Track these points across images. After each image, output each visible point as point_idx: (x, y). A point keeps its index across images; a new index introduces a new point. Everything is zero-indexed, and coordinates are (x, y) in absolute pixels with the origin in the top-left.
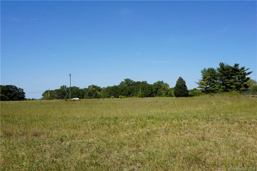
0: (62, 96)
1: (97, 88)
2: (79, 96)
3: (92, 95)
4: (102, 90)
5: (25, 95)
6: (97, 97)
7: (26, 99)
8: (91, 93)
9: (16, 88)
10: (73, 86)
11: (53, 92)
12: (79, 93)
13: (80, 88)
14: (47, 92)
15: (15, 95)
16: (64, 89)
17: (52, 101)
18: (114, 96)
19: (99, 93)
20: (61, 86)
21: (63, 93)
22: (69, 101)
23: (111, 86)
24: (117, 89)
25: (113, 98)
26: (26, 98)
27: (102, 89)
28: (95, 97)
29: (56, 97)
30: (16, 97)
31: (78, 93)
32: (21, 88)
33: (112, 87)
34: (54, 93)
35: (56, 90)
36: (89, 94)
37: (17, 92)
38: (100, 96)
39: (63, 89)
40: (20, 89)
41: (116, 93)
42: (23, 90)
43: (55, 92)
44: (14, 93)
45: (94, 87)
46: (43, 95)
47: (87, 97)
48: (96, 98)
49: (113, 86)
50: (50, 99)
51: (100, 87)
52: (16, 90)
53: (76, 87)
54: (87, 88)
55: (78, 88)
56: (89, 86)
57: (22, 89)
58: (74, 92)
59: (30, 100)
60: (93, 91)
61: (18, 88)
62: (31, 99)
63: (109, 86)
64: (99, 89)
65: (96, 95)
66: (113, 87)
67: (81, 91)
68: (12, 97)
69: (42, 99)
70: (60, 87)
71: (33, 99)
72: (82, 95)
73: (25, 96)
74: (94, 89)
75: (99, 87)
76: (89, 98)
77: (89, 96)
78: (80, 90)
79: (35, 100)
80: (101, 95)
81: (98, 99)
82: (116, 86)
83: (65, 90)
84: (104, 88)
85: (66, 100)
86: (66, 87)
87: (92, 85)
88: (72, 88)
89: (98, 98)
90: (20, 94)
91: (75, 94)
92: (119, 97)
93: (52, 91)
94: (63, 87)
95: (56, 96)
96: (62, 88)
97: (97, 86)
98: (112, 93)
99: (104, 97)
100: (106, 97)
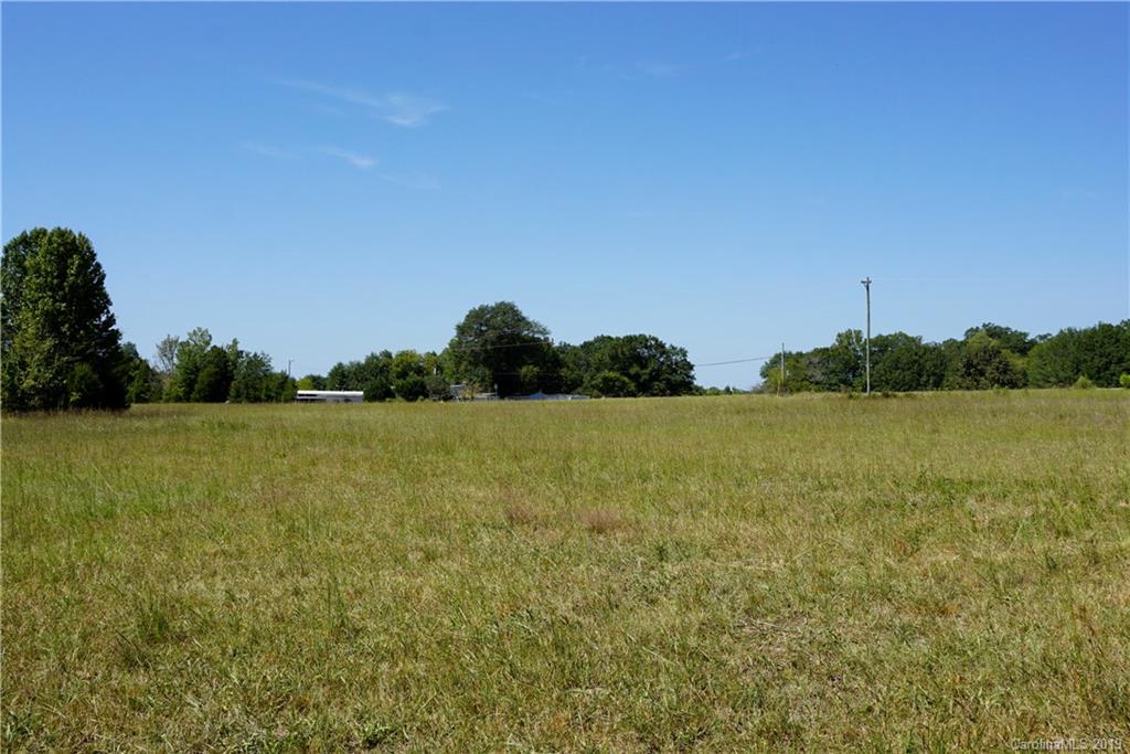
0: (842, 376)
1: (1009, 340)
2: (921, 376)
3: (982, 373)
4: (1035, 349)
5: (692, 373)
6: (1010, 380)
7: (700, 391)
8: (975, 362)
9: (660, 346)
10: (893, 333)
11: (804, 362)
12: (922, 361)
13: (923, 343)
14: (776, 360)
15: (656, 376)
16: (850, 348)
17: (796, 397)
18: (1091, 378)
19: (1018, 363)
20: (839, 335)
21: (847, 363)
22: (865, 398)
23: (1083, 328)
24: (1118, 341)
25: (1084, 386)
26: (700, 385)
27: (1033, 343)
28: (998, 381)
29: (817, 383)
30: (660, 382)
31: (915, 361)
32: (678, 345)
33: (1085, 331)
34: (810, 363)
35: (817, 352)
36: (969, 365)
37: (662, 363)
38: (1025, 375)
39: (847, 348)
40: (674, 348)
41: (1110, 363)
42: (684, 353)
43: (816, 360)
44: (652, 365)
45: (993, 332)
46: (763, 375)
47: (960, 380)
48: (1003, 385)
49: (1092, 326)
50: (786, 388)
51: (1026, 331)
52: (661, 356)
53: (906, 336)
54: (961, 338)
55: (915, 341)
56: (972, 329)
57: (681, 350)
58: (897, 361)
59: (715, 392)
60: (985, 352)
61: (667, 346)
62: (722, 388)
63: (1069, 330)
64: (1022, 345)
65: (1005, 372)
66: (1091, 335)
67: (928, 354)
68: (645, 380)
69: (759, 391)
70: (835, 337)
71: (728, 390)
72: (934, 374)
73: (693, 377)
74: (994, 342)
75: (1021, 334)
76: (968, 388)
77: (969, 374)
78: (927, 349)
79: (736, 391)
80: (1028, 372)
82: (1110, 326)
83: (854, 350)
84: (1045, 337)
85: (851, 397)
86: (859, 339)
87: (984, 325)
88: (883, 344)
89: (1013, 385)
90: (675, 371)
91: (903, 370)
92: (1122, 383)
93: (800, 355)
94: (847, 339)
95: (819, 377)
96: (841, 342)
97: (1008, 329)
98: (1085, 361)
99: (1044, 382)
100: (1053, 379)
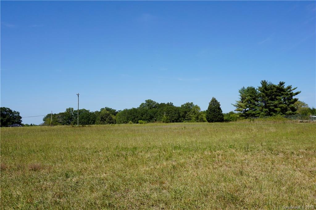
0: (68, 121)
1: (111, 111)
2: (89, 121)
3: (105, 120)
4: (118, 114)
5: (21, 119)
6: (112, 122)
7: (23, 125)
8: (103, 117)
9: (10, 111)
10: (82, 109)
11: (57, 117)
12: (89, 117)
13: (90, 112)
14: (49, 116)
15: (8, 120)
16: (70, 113)
17: (55, 127)
18: (132, 121)
19: (114, 117)
20: (67, 109)
21: (69, 117)
22: (77, 127)
23: (129, 109)
24: (137, 112)
25: (131, 123)
26: (23, 123)
27: (117, 112)
28: (109, 122)
29: (60, 123)
30: (10, 122)
31: (88, 117)
32: (17, 111)
33: (130, 110)
34: (58, 117)
35: (60, 114)
36: (102, 118)
37: (11, 116)
38: (115, 121)
39: (69, 113)
40: (15, 112)
41: (135, 118)
42: (19, 113)
43: (60, 116)
44: (7, 117)
45: (108, 109)
46: (44, 120)
47: (100, 122)
48: (110, 123)
49: (131, 108)
50: (52, 124)
51: (116, 109)
52: (11, 114)
53: (85, 110)
54: (99, 111)
55: (87, 111)
56: (102, 108)
57: (18, 112)
58: (83, 117)
59: (27, 125)
60: (106, 115)
61: (13, 111)
62: (30, 124)
63: (126, 109)
64: (114, 113)
65: (111, 120)
66: (131, 110)
67: (91, 115)
68: (5, 121)
69: (43, 125)
70: (66, 110)
71: (31, 125)
72: (93, 120)
73: (21, 121)
74: (108, 112)
75: (114, 110)
76: (101, 124)
77: (102, 120)
78: (91, 113)
79: (34, 125)
80: (117, 120)
81: (113, 125)
82: (135, 108)
83: (71, 113)
84: (120, 111)
85: (73, 126)
86: (72, 110)
87: (106, 108)
88: (80, 112)
89: (113, 123)
90: (15, 119)
91: (85, 119)
92: (139, 122)
93: (55, 114)
94: (69, 110)
95: (61, 121)
96: (67, 111)
97: (111, 109)
98: (130, 117)
99: (120, 122)
100: (122, 122)
